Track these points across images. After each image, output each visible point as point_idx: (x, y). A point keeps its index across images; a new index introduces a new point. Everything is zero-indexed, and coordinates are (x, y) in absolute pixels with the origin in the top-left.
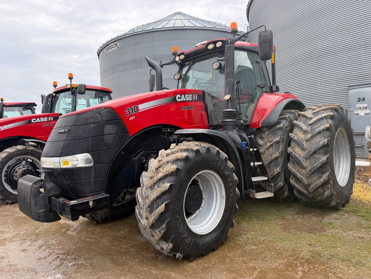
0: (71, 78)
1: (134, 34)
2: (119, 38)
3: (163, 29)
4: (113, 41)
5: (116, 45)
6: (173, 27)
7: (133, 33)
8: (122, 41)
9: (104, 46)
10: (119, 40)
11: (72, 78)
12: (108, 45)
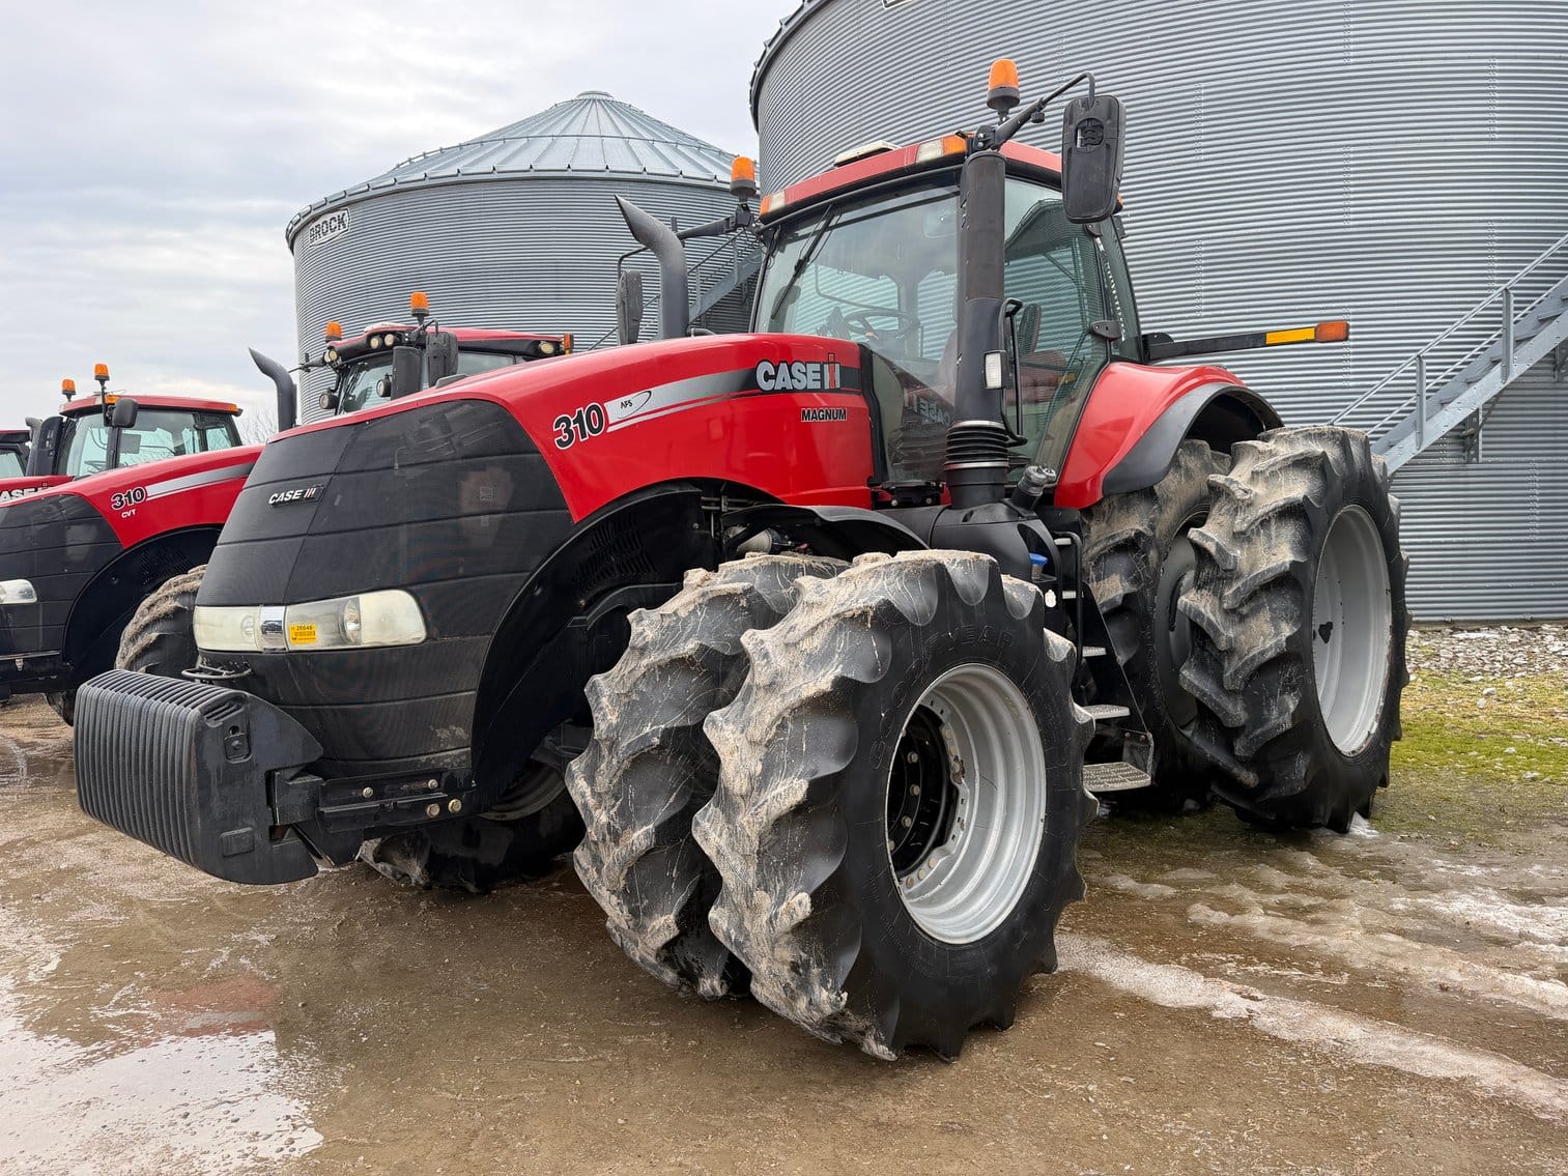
0: (102, 378)
1: (397, 187)
2: (348, 199)
3: (496, 176)
4: (329, 206)
5: (341, 221)
6: (528, 171)
7: (394, 185)
8: (359, 210)
9: (303, 221)
10: (349, 204)
11: (107, 378)
12: (315, 219)
